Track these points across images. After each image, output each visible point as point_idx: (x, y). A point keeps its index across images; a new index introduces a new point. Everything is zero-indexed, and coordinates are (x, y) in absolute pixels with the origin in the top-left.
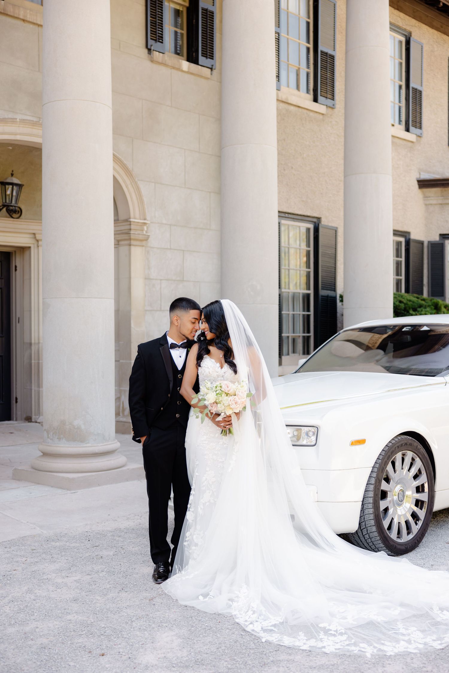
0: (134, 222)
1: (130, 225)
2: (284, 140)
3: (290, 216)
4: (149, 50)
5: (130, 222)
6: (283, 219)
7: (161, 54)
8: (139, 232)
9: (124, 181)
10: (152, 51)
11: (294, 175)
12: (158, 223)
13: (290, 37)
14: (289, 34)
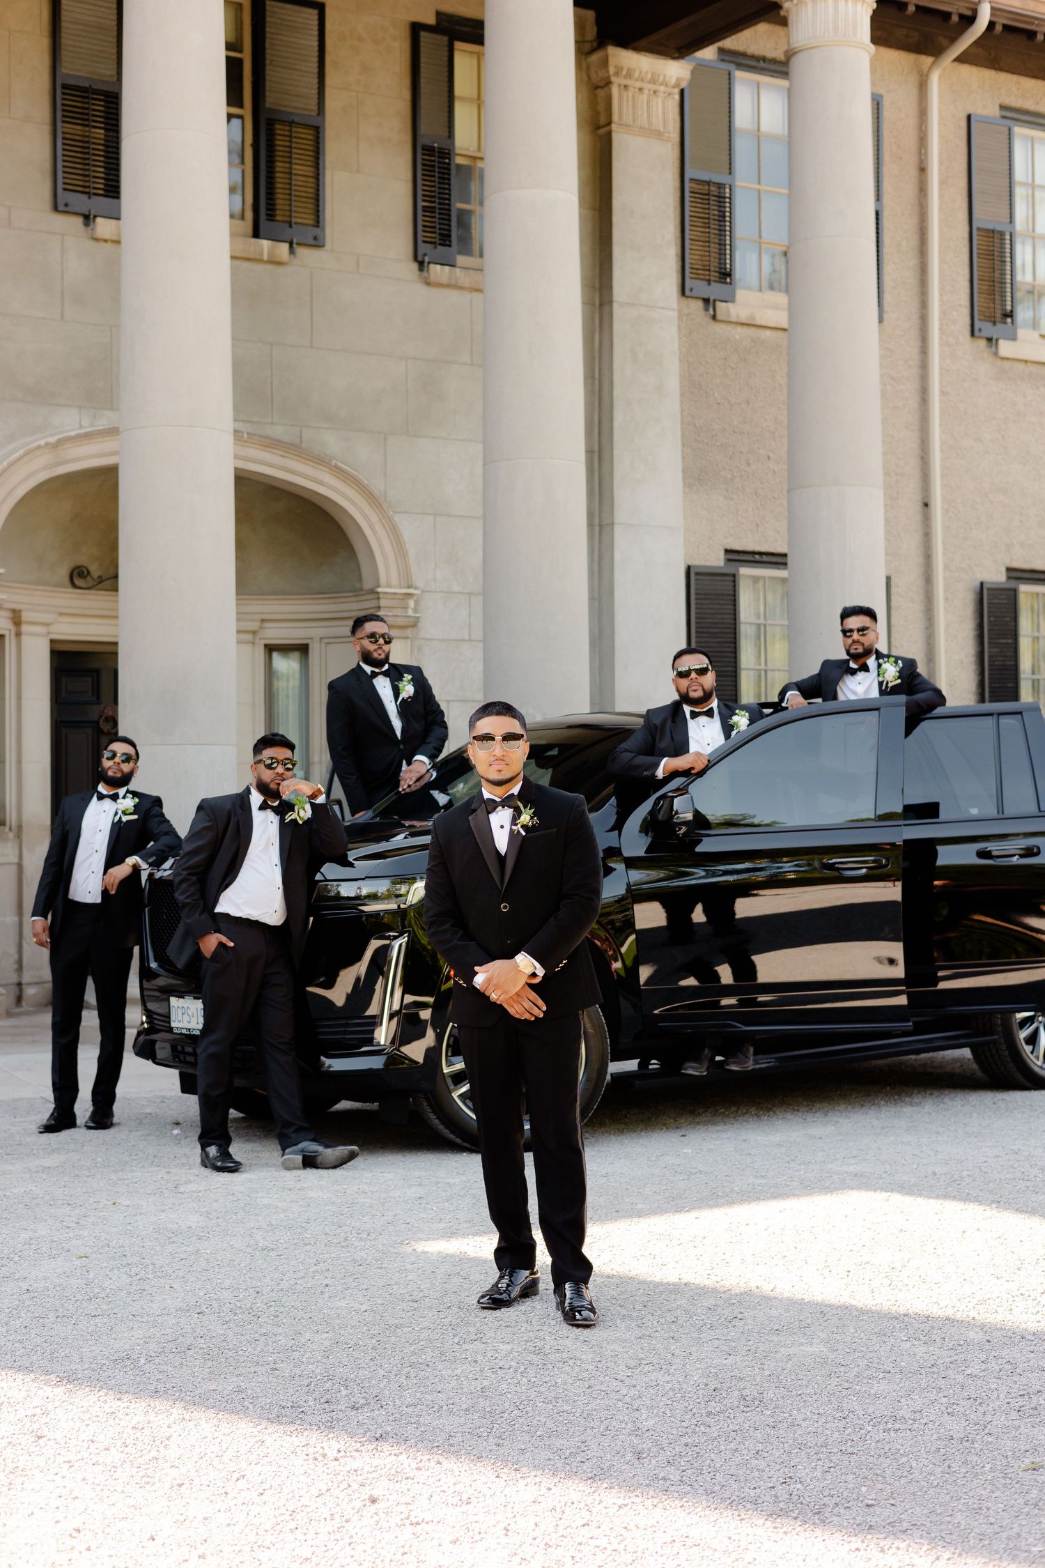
0: (386, 593)
1: (378, 598)
2: (748, 403)
3: (765, 558)
4: (421, 265)
5: (378, 593)
6: (742, 566)
7: (447, 268)
8: (399, 612)
9: (366, 517)
10: (426, 264)
11: (774, 472)
12: (442, 592)
13: (762, 187)
14: (762, 181)
